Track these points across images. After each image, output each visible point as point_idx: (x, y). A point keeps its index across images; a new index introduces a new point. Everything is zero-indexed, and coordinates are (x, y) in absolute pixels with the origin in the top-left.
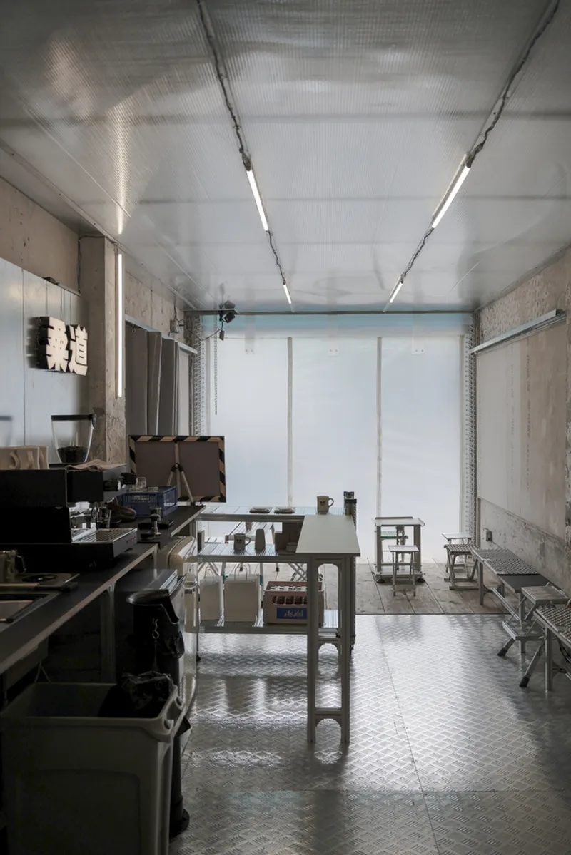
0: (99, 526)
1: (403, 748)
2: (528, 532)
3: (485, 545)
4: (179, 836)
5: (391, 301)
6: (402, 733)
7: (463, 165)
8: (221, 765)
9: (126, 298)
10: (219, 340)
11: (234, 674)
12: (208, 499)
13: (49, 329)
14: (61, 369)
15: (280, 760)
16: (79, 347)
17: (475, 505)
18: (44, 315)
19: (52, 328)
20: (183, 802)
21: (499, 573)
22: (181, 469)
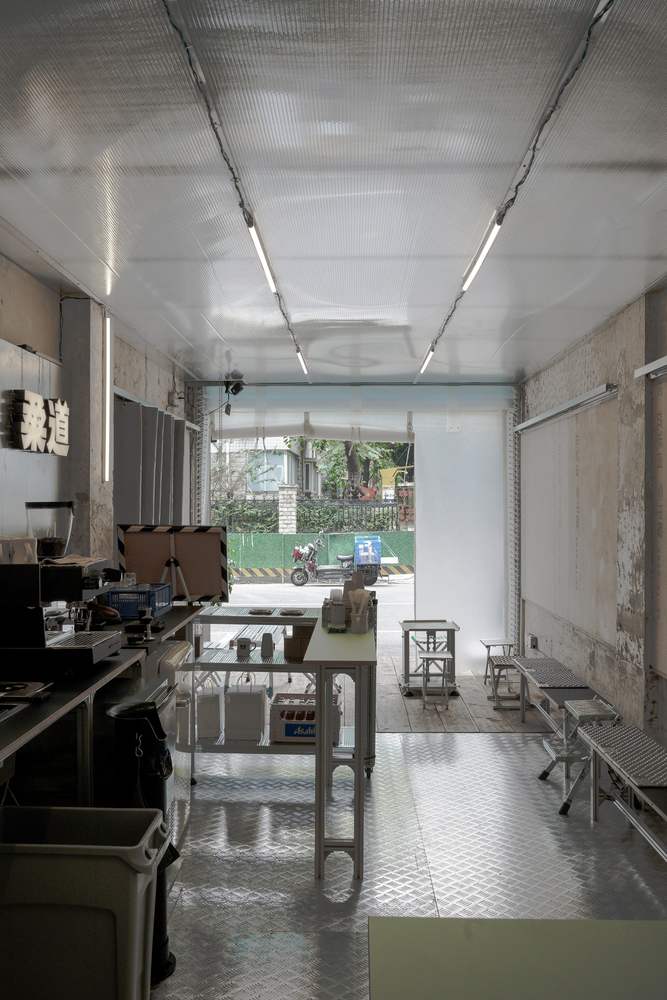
0: (78, 628)
1: (424, 885)
2: (576, 639)
3: (530, 653)
4: (164, 982)
5: (422, 372)
6: (424, 868)
7: (493, 223)
8: (215, 904)
9: (115, 367)
10: (224, 414)
11: (234, 800)
12: (207, 598)
13: (24, 404)
14: (38, 449)
15: (283, 898)
16: (59, 424)
17: (519, 607)
18: (19, 388)
19: (28, 402)
20: (170, 944)
21: (542, 686)
22: (177, 564)
